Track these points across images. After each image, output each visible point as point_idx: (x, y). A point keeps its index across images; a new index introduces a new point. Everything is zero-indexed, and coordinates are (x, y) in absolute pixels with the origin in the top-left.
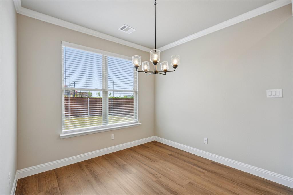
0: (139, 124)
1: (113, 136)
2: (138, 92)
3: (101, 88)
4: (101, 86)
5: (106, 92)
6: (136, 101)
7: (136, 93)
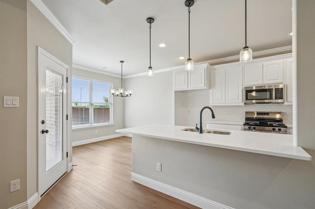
0: (113, 125)
1: (96, 131)
2: (112, 104)
3: (89, 102)
4: (89, 100)
5: (92, 104)
6: (111, 109)
7: (111, 105)
